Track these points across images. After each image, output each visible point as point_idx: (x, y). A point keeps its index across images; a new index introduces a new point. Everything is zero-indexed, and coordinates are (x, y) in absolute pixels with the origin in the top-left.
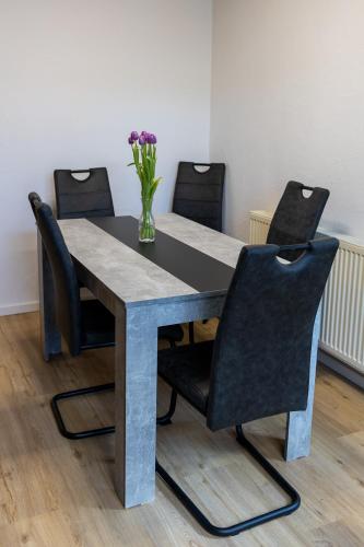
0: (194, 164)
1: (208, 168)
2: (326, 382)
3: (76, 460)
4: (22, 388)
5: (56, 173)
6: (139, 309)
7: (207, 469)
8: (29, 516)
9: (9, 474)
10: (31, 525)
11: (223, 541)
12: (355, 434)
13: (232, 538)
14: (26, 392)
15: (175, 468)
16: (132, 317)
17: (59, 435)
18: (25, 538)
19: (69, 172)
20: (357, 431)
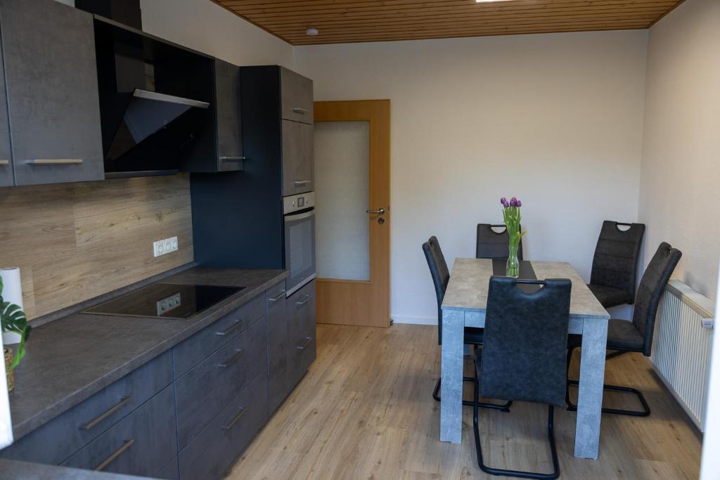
0: (617, 224)
1: (628, 228)
2: (672, 426)
3: (431, 411)
4: (429, 368)
5: (479, 226)
6: (451, 311)
7: (510, 441)
8: (388, 426)
9: (391, 406)
10: (386, 430)
11: (485, 475)
12: (656, 462)
13: (492, 476)
14: (430, 371)
15: (490, 434)
16: (447, 316)
17: (432, 397)
18: (379, 434)
19: (489, 226)
20: (659, 460)
